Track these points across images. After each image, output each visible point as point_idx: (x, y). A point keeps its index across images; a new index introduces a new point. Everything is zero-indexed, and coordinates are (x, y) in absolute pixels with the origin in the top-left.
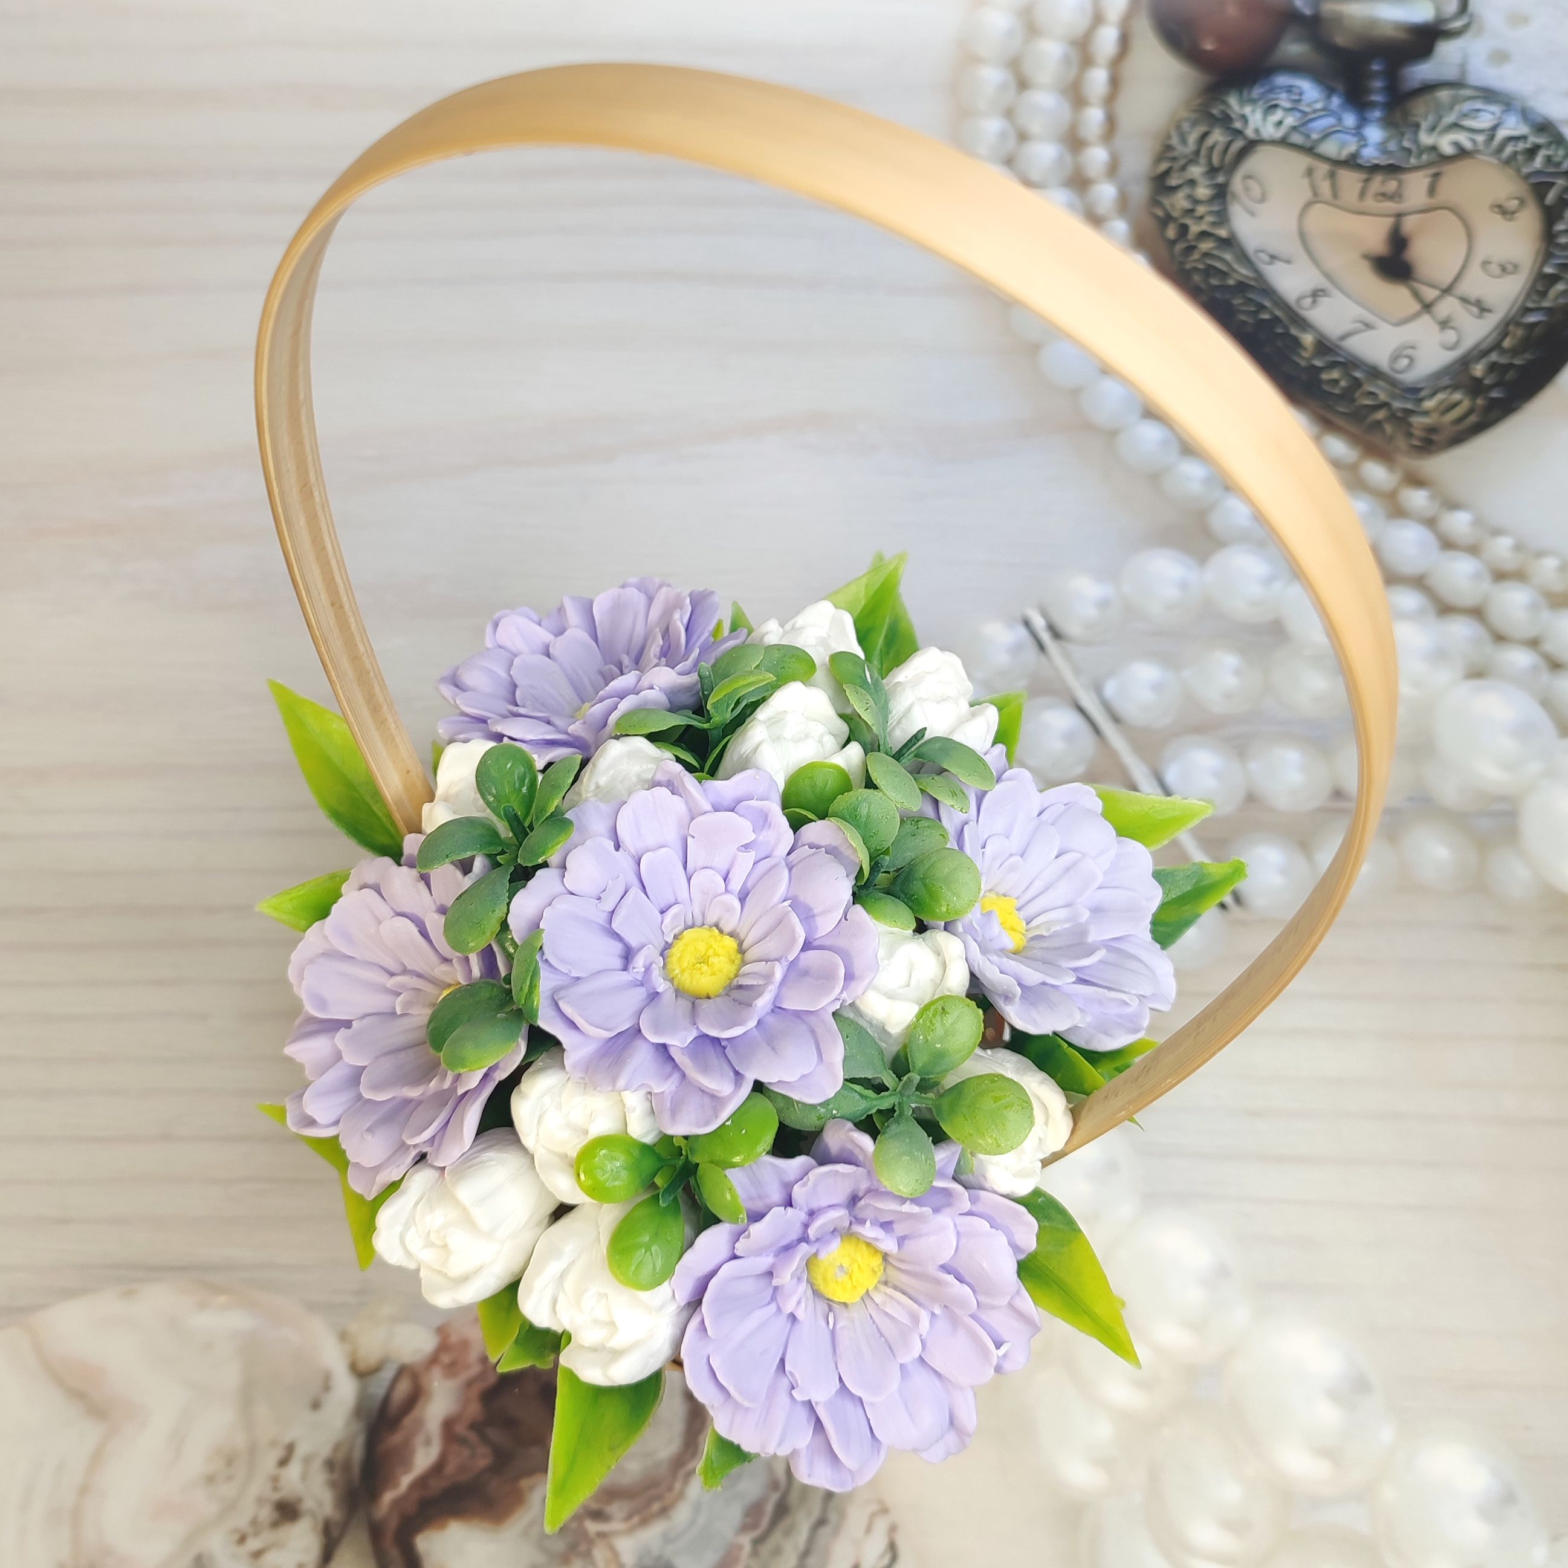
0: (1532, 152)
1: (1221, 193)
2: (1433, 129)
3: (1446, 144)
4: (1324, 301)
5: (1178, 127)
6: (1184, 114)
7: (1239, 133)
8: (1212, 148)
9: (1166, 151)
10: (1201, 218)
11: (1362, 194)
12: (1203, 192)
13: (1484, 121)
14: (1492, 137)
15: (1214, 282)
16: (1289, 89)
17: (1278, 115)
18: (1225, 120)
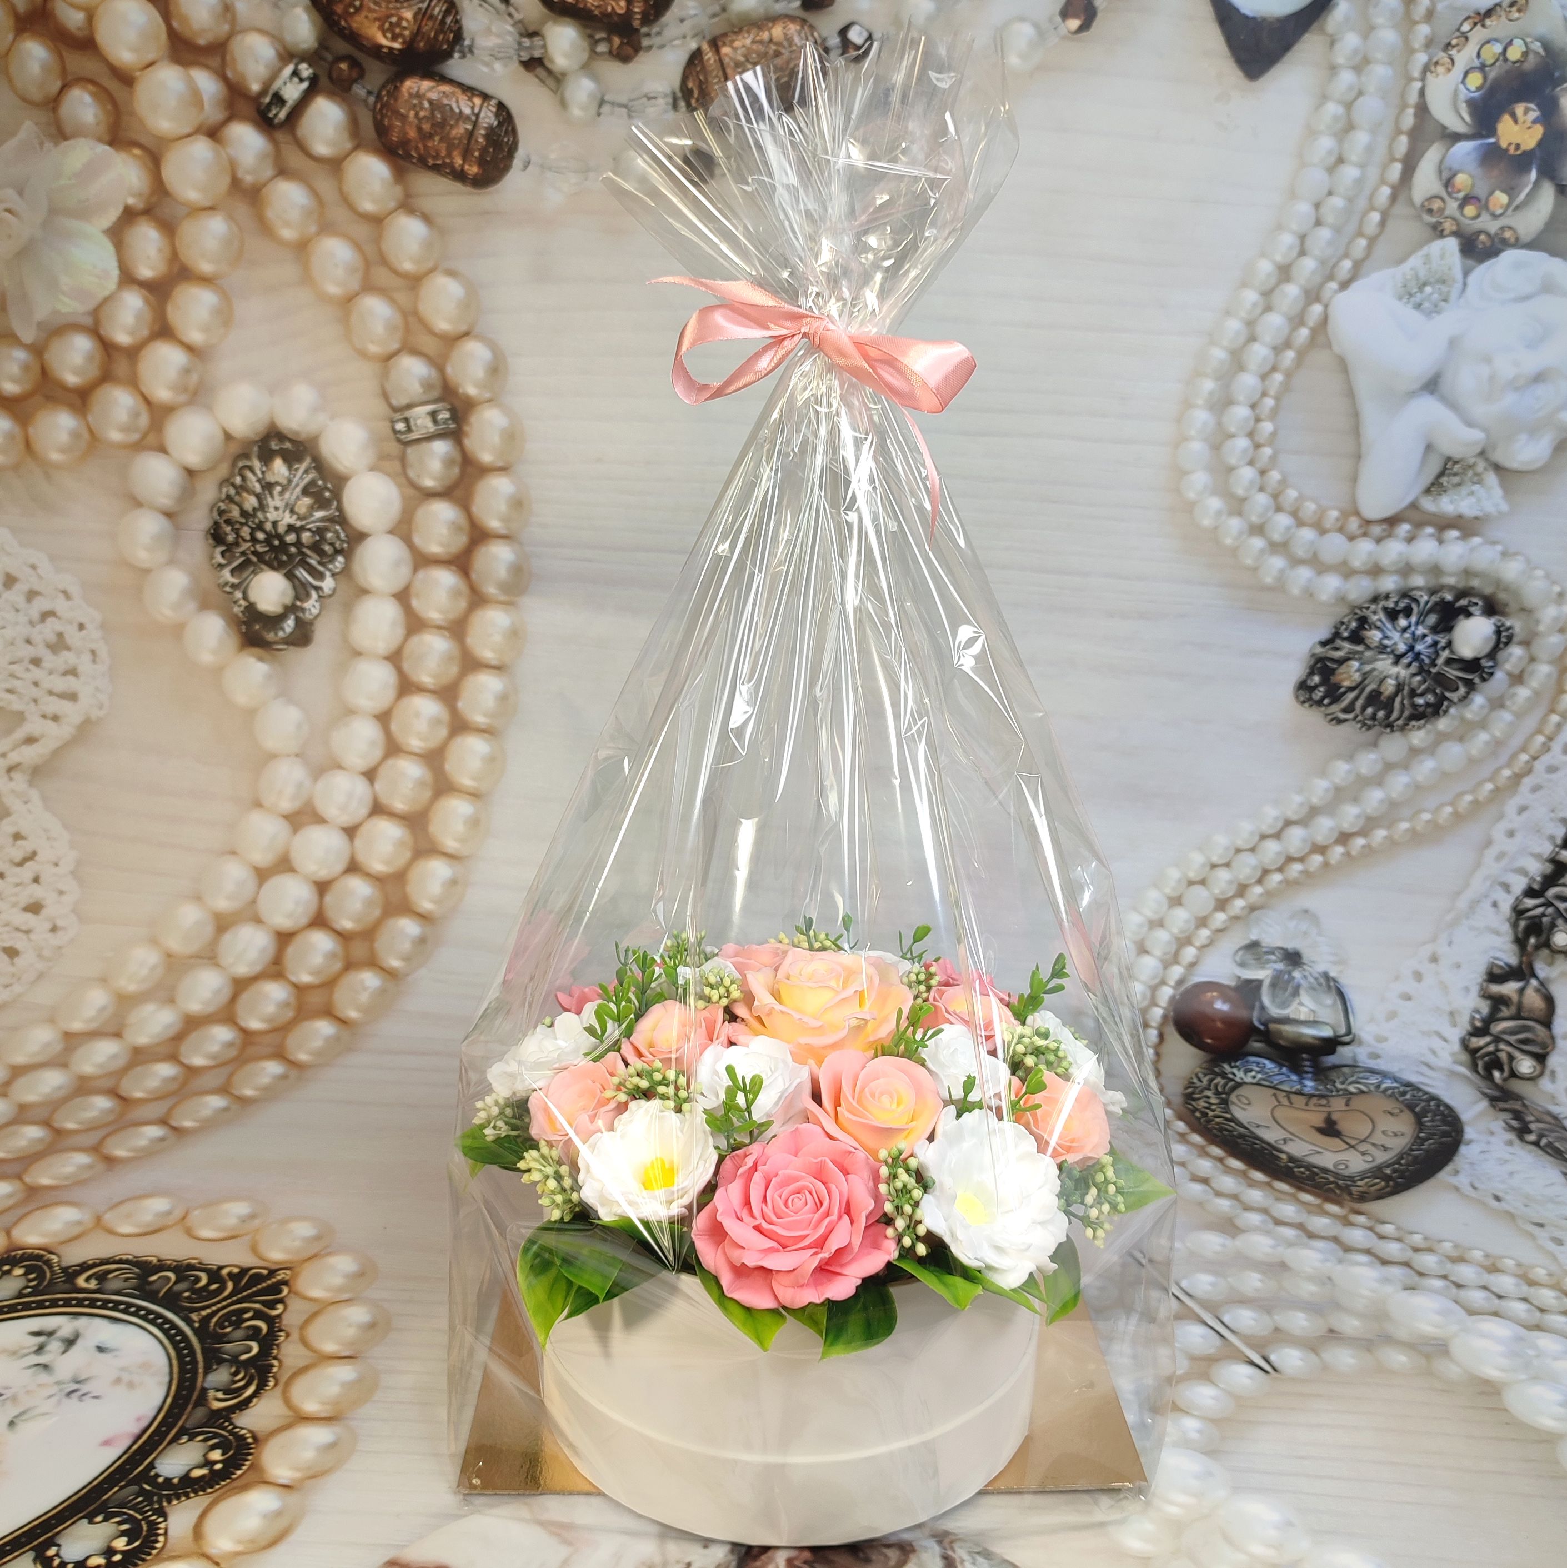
0: (1404, 1094)
1: (1225, 1102)
2: (1343, 1083)
3: (1352, 1089)
4: (1289, 1142)
5: (1197, 1075)
6: (1198, 1070)
7: (1233, 1080)
8: (1216, 1086)
9: (1191, 1084)
10: (1213, 1111)
11: (1307, 1104)
12: (1213, 1101)
13: (1374, 1080)
14: (1378, 1086)
15: (1225, 1133)
16: (1258, 1063)
17: (1253, 1073)
18: (1223, 1075)
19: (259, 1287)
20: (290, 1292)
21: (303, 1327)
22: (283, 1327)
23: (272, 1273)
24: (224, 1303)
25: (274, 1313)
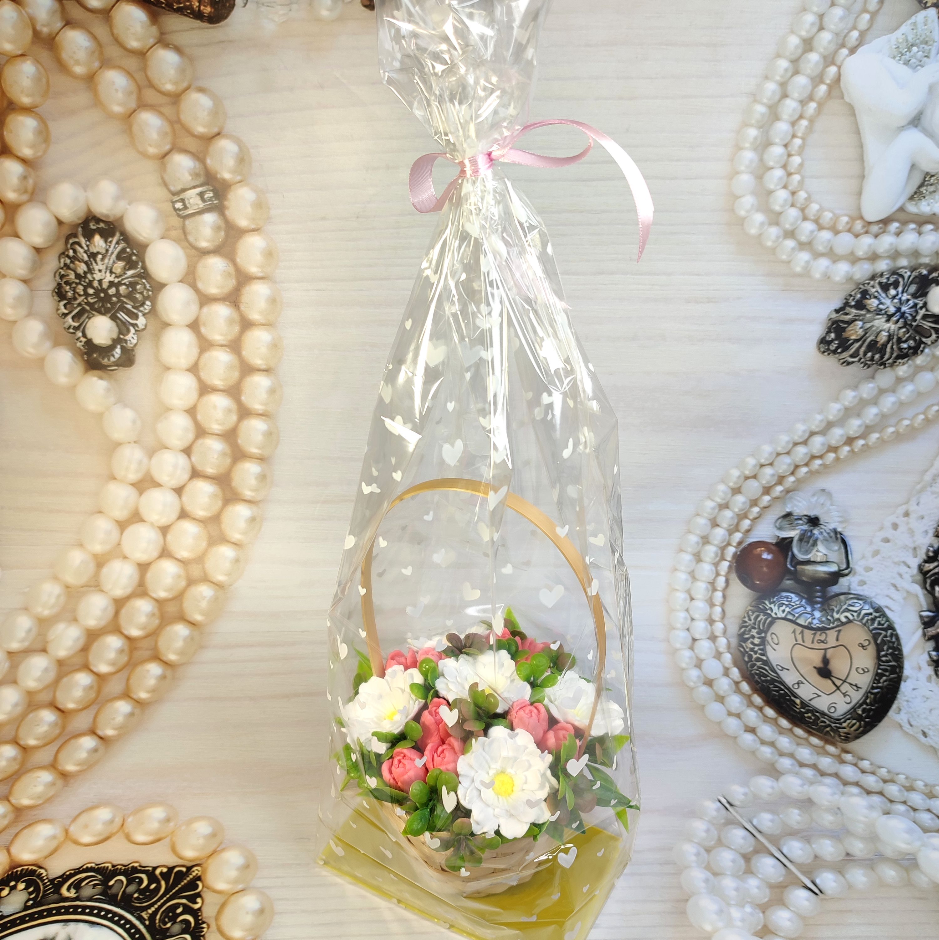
0: (875, 619)
1: (764, 641)
2: (838, 612)
3: (843, 617)
5: (748, 613)
6: (750, 608)
7: (770, 615)
8: (760, 621)
9: (743, 623)
13: (857, 607)
14: (860, 613)
16: (786, 598)
17: (783, 608)
18: (765, 612)
19: (183, 884)
20: (203, 886)
21: (217, 918)
22: (204, 920)
23: (189, 869)
24: (162, 901)
25: (196, 906)
